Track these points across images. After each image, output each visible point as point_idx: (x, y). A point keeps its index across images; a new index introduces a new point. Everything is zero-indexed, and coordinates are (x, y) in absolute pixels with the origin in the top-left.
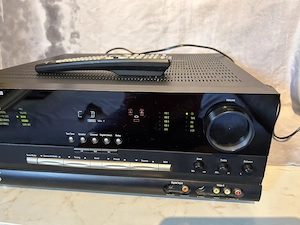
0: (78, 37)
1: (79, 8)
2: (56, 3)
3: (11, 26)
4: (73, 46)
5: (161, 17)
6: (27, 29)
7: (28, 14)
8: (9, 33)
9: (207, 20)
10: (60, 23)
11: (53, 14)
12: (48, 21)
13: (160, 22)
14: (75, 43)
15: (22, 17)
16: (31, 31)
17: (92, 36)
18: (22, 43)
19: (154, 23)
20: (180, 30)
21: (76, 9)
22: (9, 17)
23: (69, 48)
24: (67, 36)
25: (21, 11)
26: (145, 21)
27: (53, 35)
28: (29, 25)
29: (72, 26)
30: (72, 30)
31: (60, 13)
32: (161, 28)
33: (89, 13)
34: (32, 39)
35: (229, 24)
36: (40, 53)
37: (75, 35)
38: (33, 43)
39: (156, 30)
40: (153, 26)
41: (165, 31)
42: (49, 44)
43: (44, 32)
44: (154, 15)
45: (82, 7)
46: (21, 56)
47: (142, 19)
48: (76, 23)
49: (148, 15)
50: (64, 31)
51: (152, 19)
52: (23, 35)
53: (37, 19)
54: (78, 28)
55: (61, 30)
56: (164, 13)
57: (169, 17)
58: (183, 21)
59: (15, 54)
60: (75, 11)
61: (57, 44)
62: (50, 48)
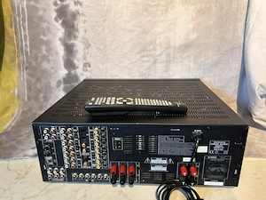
0: (89, 66)
1: (90, 45)
2: (72, 41)
3: (36, 58)
4: (85, 73)
5: (153, 52)
6: (49, 61)
7: (49, 50)
8: (34, 64)
9: (185, 55)
10: (75, 56)
11: (70, 50)
12: (65, 55)
13: (151, 56)
14: (87, 70)
15: (44, 52)
16: (52, 62)
17: (100, 66)
18: (44, 71)
19: (147, 56)
20: (166, 61)
21: (88, 46)
22: (34, 51)
23: (82, 75)
24: (81, 66)
25: (44, 47)
26: (140, 55)
27: (69, 64)
28: (50, 58)
29: (85, 58)
30: (85, 62)
31: (75, 49)
32: (152, 60)
33: (98, 49)
34: (52, 68)
35: (203, 59)
36: (59, 79)
37: (87, 65)
38: (53, 71)
39: (149, 61)
40: (146, 59)
41: (155, 62)
42: (66, 72)
43: (62, 63)
44: (147, 51)
45: (93, 45)
46: (43, 81)
47: (138, 53)
48: (88, 56)
49: (142, 51)
50: (78, 61)
51: (145, 53)
52: (45, 65)
53: (57, 53)
54: (89, 60)
55: (76, 62)
56: (154, 50)
57: (158, 52)
58: (168, 55)
59: (38, 80)
61: (73, 72)
62: (67, 75)
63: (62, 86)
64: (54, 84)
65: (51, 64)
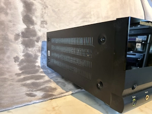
0: (46, 24)
1: (47, 7)
4: (42, 29)
6: (7, 14)
7: (8, 4)
10: (34, 13)
11: (28, 7)
14: (44, 27)
19: (86, 21)
23: (40, 30)
24: (39, 23)
27: (28, 20)
28: (8, 11)
29: (42, 17)
30: (42, 20)
31: (34, 7)
33: (54, 11)
34: (10, 21)
36: (17, 32)
38: (11, 24)
42: (25, 27)
43: (21, 18)
44: (86, 18)
45: (49, 7)
47: (81, 19)
48: (45, 15)
50: (36, 18)
51: (85, 19)
53: (16, 8)
54: (46, 18)
55: (34, 18)
56: (90, 18)
60: (45, 8)
61: (31, 27)
62: (26, 29)
63: (21, 39)
64: (11, 36)
65: (9, 18)
